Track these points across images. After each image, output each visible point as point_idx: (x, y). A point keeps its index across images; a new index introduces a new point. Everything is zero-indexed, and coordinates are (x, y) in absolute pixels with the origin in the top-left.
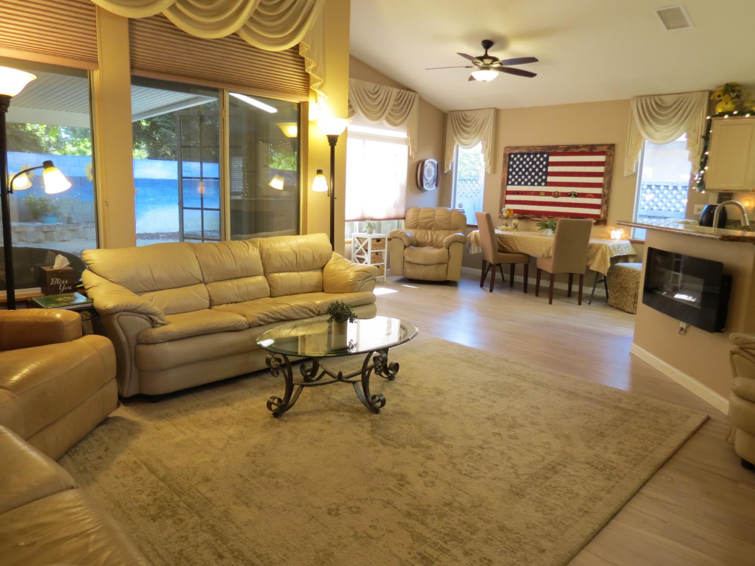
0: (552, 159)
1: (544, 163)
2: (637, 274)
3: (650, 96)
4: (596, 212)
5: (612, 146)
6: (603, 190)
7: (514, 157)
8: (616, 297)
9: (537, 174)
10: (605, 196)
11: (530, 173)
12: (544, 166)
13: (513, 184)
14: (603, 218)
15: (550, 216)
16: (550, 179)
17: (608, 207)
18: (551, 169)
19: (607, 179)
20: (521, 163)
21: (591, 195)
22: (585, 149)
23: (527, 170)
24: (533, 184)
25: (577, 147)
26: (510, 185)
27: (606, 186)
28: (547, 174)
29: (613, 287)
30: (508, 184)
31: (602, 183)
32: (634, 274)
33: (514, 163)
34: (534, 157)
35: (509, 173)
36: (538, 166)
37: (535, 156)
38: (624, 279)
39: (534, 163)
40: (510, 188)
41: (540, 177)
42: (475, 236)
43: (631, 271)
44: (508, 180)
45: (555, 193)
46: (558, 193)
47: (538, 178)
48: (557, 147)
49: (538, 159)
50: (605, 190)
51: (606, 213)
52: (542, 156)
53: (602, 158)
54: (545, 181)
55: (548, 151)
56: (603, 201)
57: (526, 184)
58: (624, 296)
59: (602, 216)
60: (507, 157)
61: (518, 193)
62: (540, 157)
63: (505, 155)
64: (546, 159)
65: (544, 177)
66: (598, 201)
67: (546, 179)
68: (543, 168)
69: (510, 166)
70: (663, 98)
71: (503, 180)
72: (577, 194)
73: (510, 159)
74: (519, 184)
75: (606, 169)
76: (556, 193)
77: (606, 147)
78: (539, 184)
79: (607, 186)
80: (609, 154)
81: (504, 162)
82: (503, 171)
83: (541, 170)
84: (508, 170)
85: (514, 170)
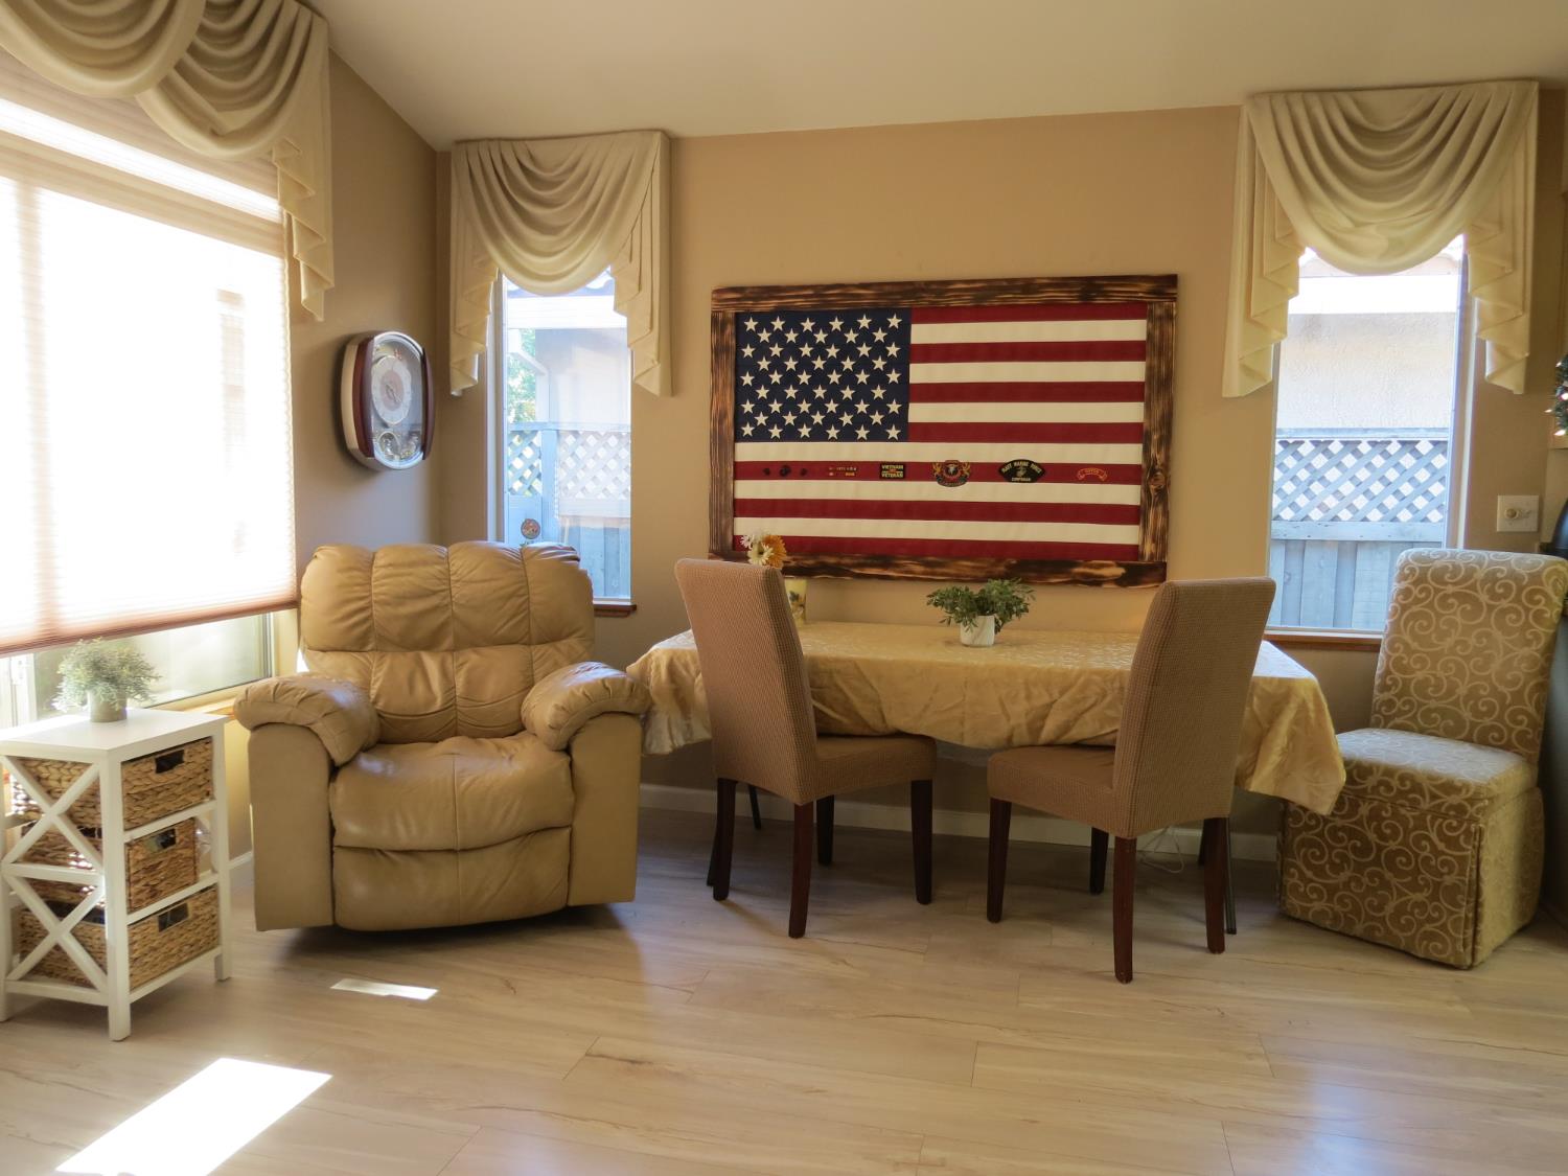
0: (921, 334)
1: (893, 350)
2: (1472, 801)
3: (1320, 91)
4: (1124, 535)
5: (1166, 285)
6: (1146, 451)
7: (759, 329)
8: (1332, 890)
9: (863, 393)
10: (1153, 472)
11: (834, 392)
12: (892, 363)
13: (761, 435)
14: (1152, 556)
15: (931, 559)
16: (919, 413)
17: (1166, 513)
18: (920, 373)
19: (1158, 412)
20: (792, 350)
21: (1096, 471)
22: (1061, 296)
23: (819, 378)
24: (848, 435)
25: (1028, 285)
26: (748, 439)
27: (1155, 437)
28: (909, 393)
29: (1311, 844)
30: (739, 437)
31: (1139, 425)
32: (1454, 799)
33: (762, 350)
34: (845, 328)
35: (742, 393)
36: (864, 364)
37: (850, 323)
38: (1375, 815)
39: (848, 350)
40: (747, 452)
41: (878, 405)
42: (672, 669)
43: (1426, 785)
44: (740, 419)
45: (945, 465)
46: (959, 465)
47: (871, 411)
48: (941, 287)
49: (866, 336)
50: (1153, 451)
51: (1161, 539)
52: (879, 322)
53: (1133, 330)
54: (901, 420)
55: (906, 303)
56: (1147, 491)
57: (819, 435)
58: (1386, 885)
59: (1149, 548)
60: (730, 329)
61: (785, 470)
62: (873, 327)
63: (717, 324)
64: (901, 336)
65: (894, 407)
66: (1127, 494)
67: (904, 411)
68: (888, 369)
69: (742, 365)
70: (1372, 99)
71: (719, 419)
72: (1038, 470)
73: (743, 337)
74: (790, 434)
75: (1150, 369)
76: (952, 469)
77: (1146, 286)
78: (878, 434)
79: (1158, 434)
80: (1159, 311)
81: (718, 351)
82: (715, 386)
83: (878, 378)
84: (738, 382)
85: (762, 378)
